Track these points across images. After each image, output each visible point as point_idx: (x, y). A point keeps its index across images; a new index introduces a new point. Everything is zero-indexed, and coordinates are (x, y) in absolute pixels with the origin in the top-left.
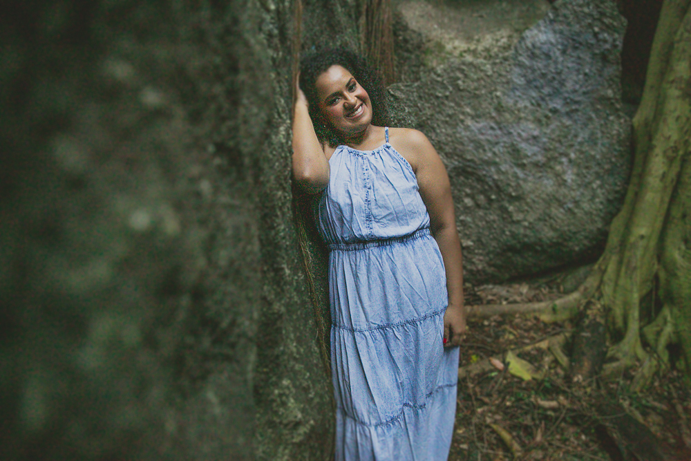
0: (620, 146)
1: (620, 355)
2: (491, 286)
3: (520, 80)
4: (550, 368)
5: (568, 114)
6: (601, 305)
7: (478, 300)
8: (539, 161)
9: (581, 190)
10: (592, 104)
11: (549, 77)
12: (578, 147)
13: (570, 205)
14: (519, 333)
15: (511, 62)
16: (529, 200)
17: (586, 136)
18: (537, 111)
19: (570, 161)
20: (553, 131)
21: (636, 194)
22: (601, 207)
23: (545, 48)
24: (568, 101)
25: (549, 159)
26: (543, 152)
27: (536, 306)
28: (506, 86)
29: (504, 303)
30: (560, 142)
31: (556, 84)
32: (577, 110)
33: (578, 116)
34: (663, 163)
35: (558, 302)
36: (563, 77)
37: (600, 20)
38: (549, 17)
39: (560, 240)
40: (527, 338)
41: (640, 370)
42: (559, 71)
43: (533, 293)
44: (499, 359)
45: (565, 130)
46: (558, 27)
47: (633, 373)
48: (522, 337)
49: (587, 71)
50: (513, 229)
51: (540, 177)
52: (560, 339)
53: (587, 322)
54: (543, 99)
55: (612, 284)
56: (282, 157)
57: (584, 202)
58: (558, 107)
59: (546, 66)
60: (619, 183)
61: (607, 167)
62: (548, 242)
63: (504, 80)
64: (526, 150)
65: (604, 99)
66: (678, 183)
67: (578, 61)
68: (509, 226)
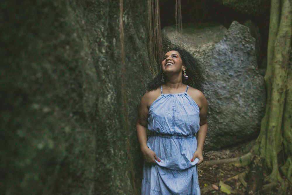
0: (261, 88)
1: (271, 180)
2: (213, 152)
3: (215, 64)
4: (239, 188)
5: (237, 76)
6: (260, 158)
7: (206, 158)
8: (227, 97)
9: (247, 108)
10: (247, 72)
11: (227, 62)
12: (243, 90)
13: (243, 114)
14: (225, 173)
15: (211, 57)
16: (225, 113)
17: (246, 85)
18: (224, 76)
19: (240, 96)
20: (231, 84)
21: (269, 108)
22: (256, 114)
23: (224, 51)
24: (236, 71)
25: (231, 96)
26: (228, 93)
27: (233, 159)
28: (210, 67)
29: (218, 159)
30: (235, 88)
31: (230, 65)
32: (240, 75)
33: (241, 77)
34: (278, 95)
35: (242, 157)
36: (233, 62)
37: (244, 39)
38: (224, 39)
39: (240, 130)
40: (229, 174)
41: (281, 187)
42: (230, 60)
43: (231, 154)
44: (216, 185)
45: (237, 83)
46: (228, 43)
47: (278, 189)
48: (227, 174)
49: (242, 59)
50: (220, 126)
51: (228, 103)
52: (243, 174)
53: (254, 166)
54: (225, 71)
55: (264, 148)
56: (109, 107)
57: (249, 113)
58: (232, 74)
59: (225, 58)
60: (262, 104)
61: (256, 97)
62: (235, 131)
63: (209, 64)
64: (221, 92)
65: (251, 70)
66: (285, 103)
67: (238, 55)
68: (218, 125)
